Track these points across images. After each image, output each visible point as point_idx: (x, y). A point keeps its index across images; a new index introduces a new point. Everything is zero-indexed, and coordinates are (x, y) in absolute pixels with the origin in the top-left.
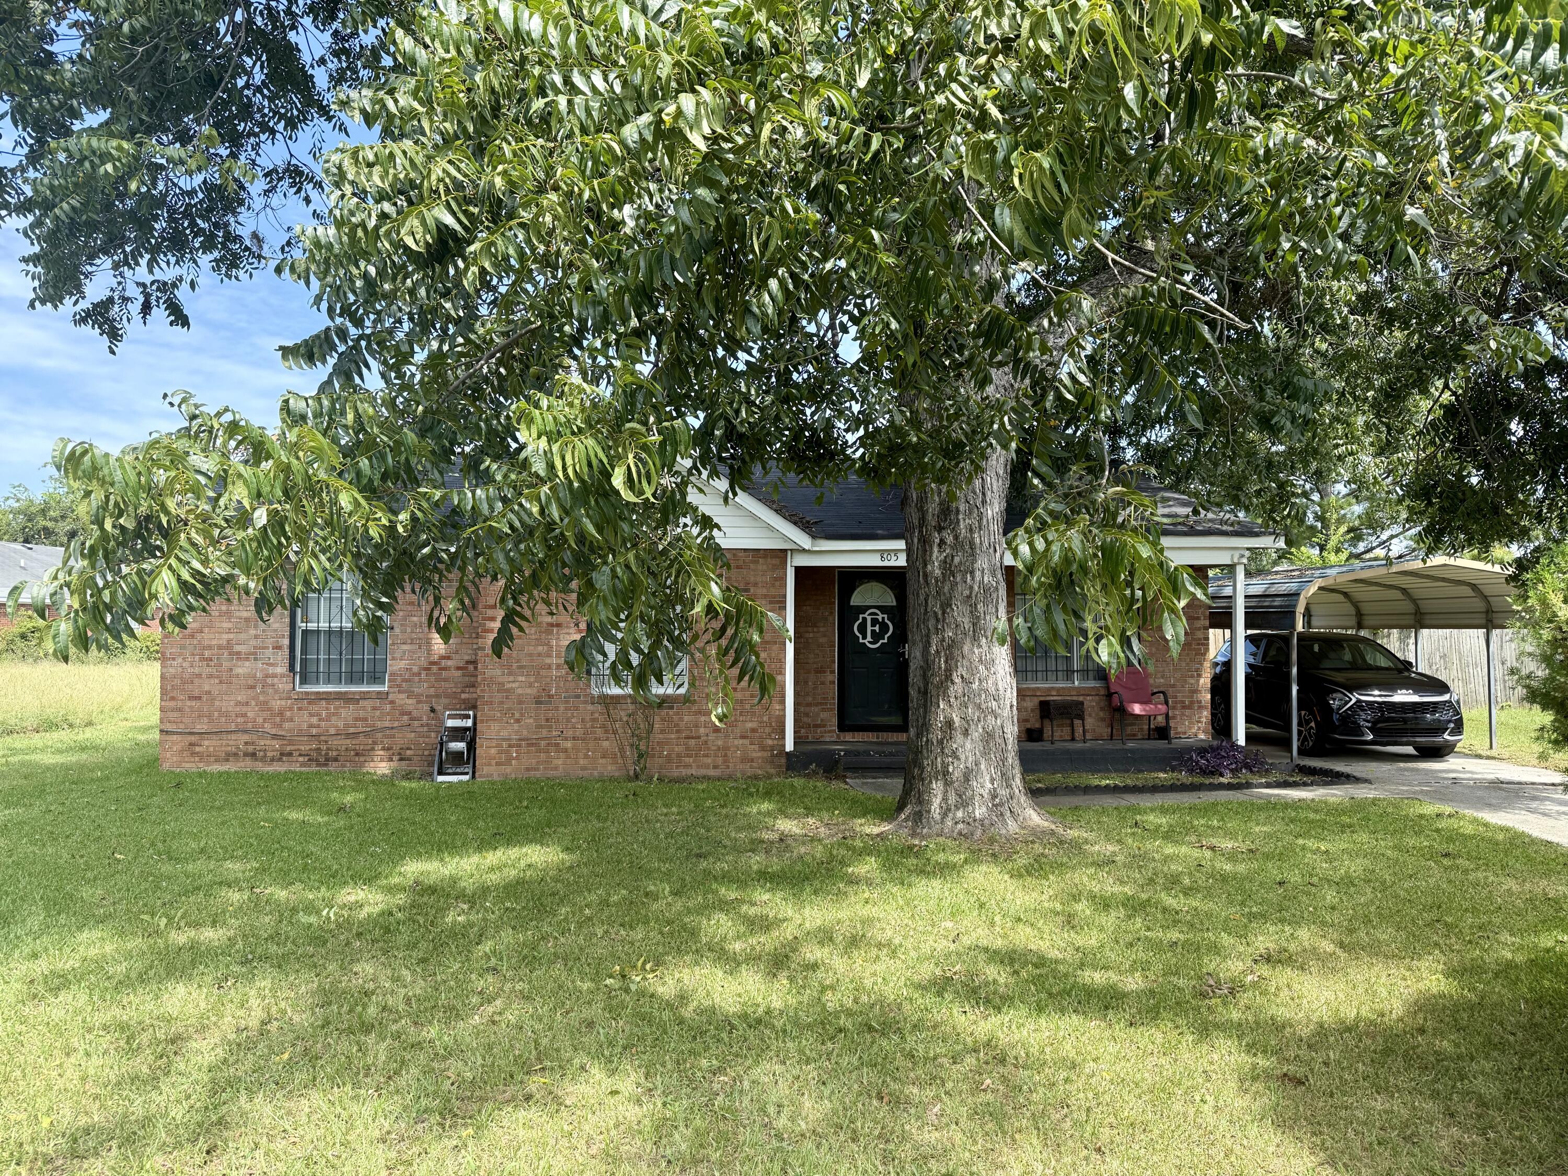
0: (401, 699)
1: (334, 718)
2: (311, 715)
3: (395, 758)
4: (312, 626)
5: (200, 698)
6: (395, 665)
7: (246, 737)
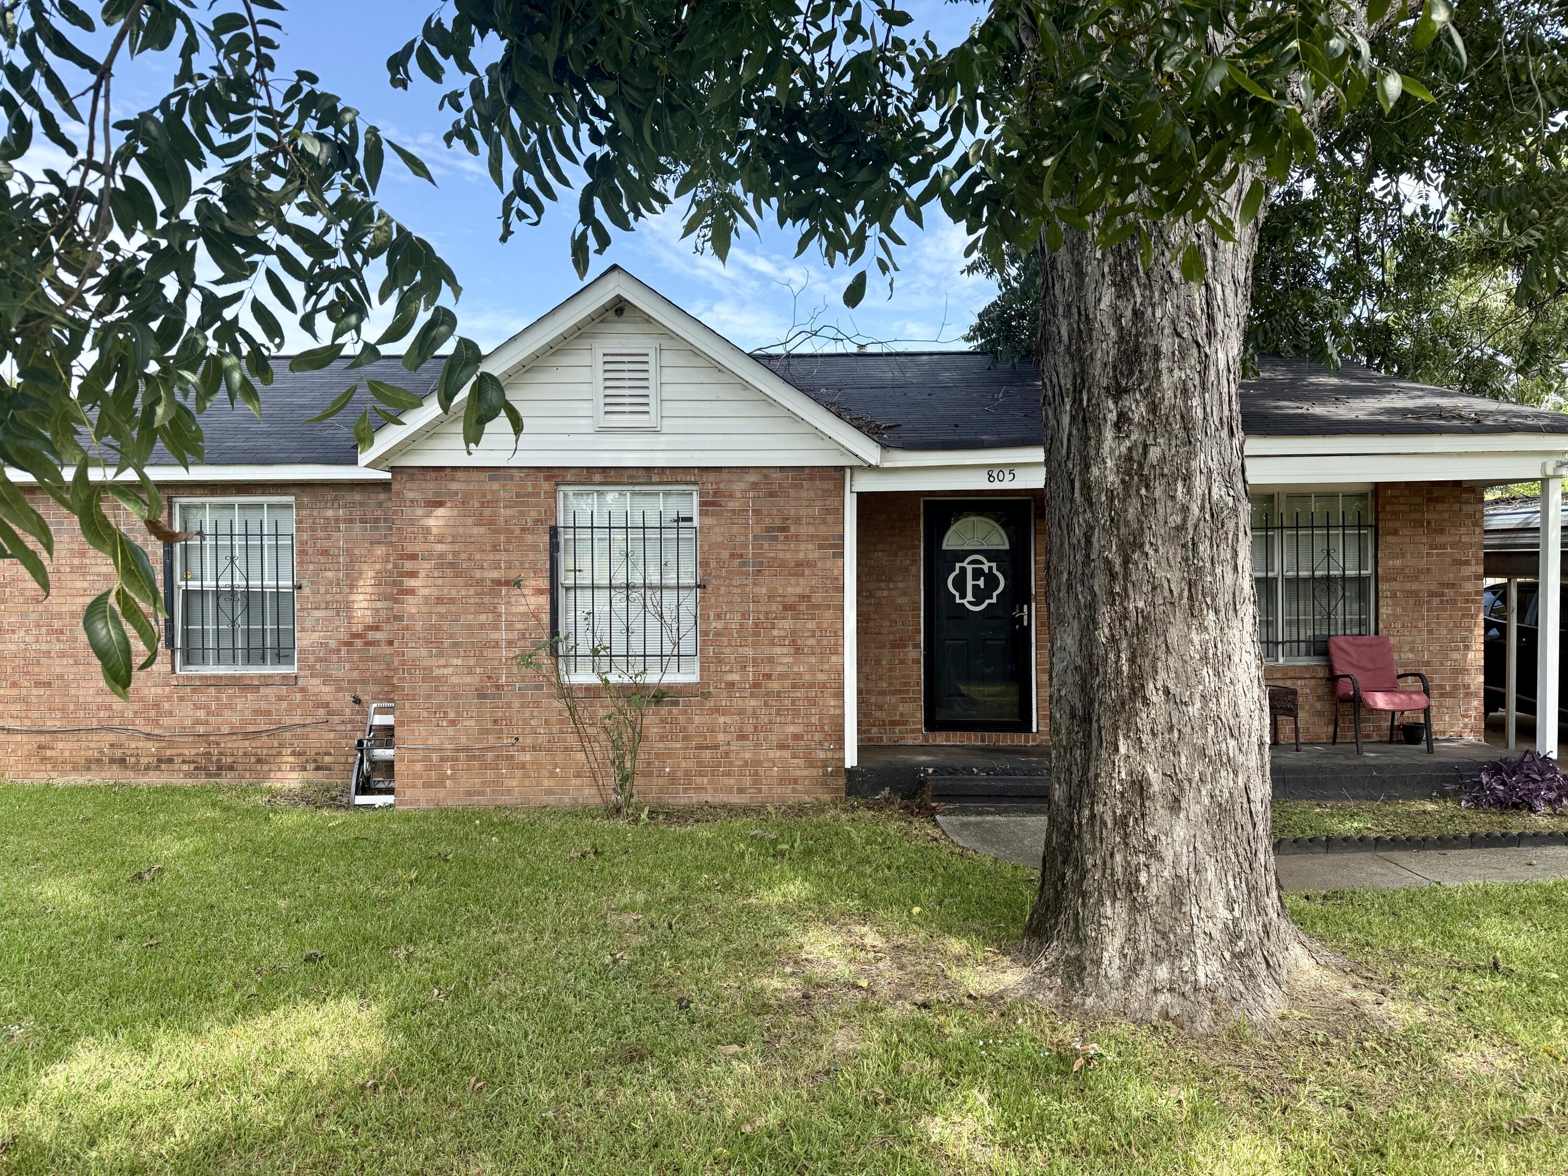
0: (314, 685)
1: (227, 712)
2: (197, 707)
3: (311, 766)
4: (194, 585)
5: (48, 684)
6: (304, 640)
7: (111, 737)
